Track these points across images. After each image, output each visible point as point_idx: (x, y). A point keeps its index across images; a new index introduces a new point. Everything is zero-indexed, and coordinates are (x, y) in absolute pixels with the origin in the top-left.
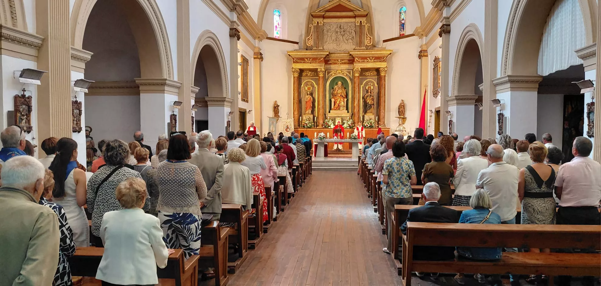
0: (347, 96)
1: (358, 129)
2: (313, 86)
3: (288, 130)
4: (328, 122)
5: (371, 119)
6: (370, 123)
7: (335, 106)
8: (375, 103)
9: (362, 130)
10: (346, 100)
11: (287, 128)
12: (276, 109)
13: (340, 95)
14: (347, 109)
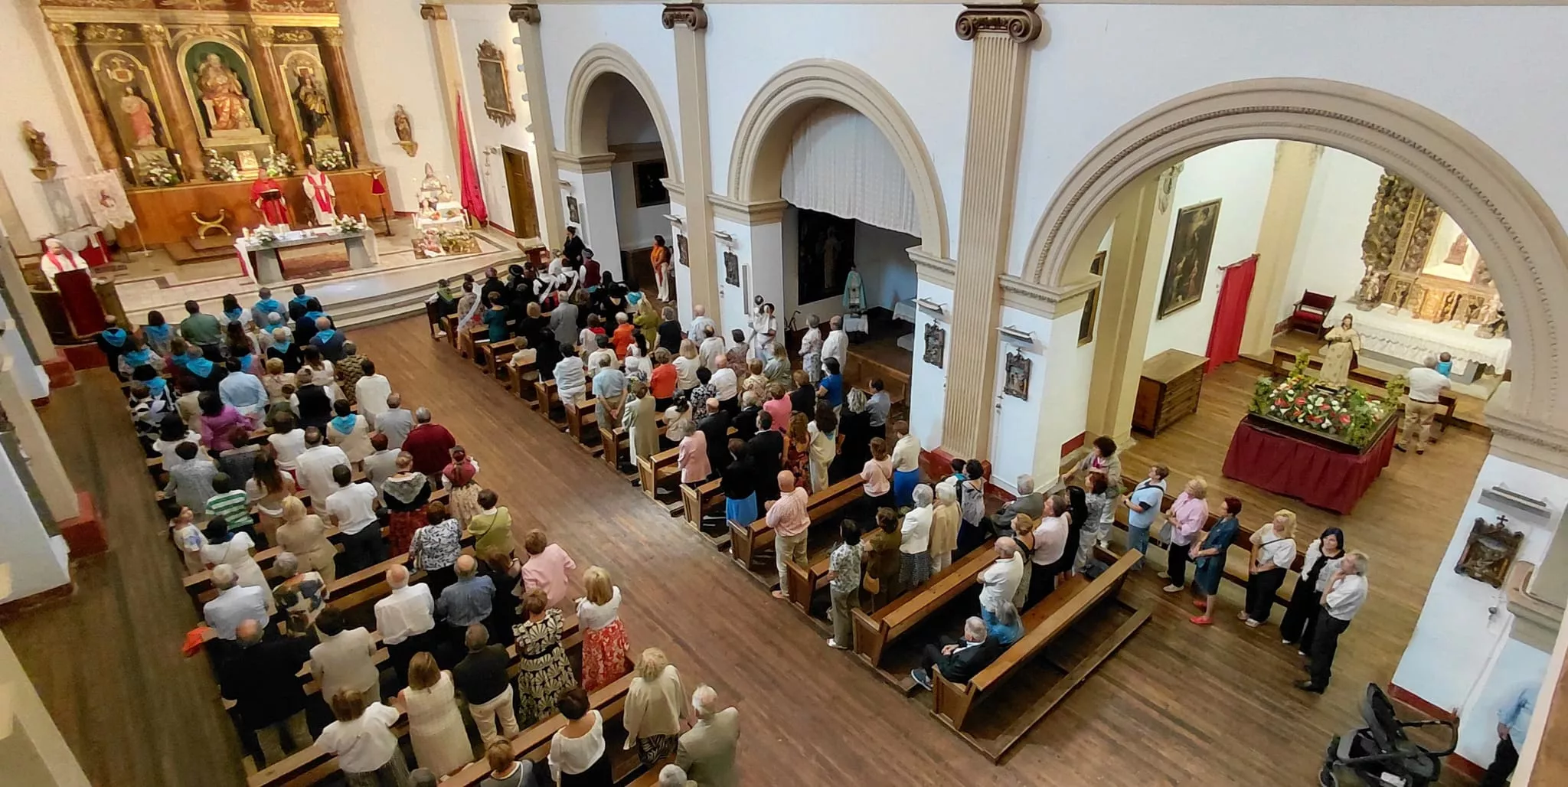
0: (245, 92)
1: (311, 180)
2: (135, 70)
3: (108, 201)
4: (221, 164)
5: (333, 150)
6: (334, 160)
7: (221, 119)
8: (330, 110)
9: (323, 181)
10: (246, 101)
11: (104, 197)
12: (37, 146)
13: (226, 91)
14: (257, 125)
